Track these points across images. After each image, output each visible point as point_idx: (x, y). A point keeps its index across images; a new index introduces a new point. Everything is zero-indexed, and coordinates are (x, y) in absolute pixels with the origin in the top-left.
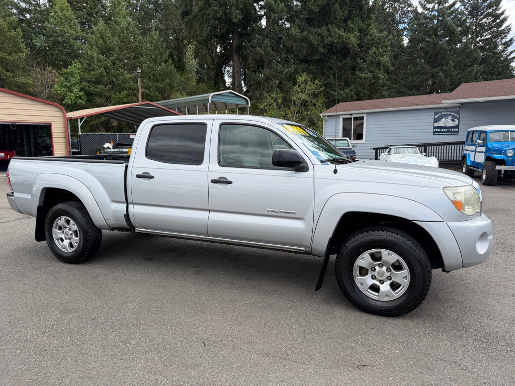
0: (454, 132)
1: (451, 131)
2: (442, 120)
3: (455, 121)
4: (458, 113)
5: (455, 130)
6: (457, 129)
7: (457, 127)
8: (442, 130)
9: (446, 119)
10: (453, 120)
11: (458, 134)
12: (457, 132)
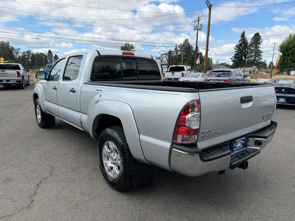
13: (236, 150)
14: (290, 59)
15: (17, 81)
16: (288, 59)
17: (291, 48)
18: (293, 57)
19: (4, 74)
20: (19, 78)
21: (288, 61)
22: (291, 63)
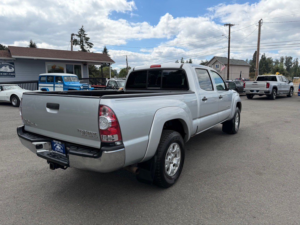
0: (12, 75)
1: (10, 75)
2: (3, 68)
3: (12, 69)
4: (13, 64)
5: (13, 74)
6: (14, 74)
7: (14, 72)
8: (4, 74)
9: (5, 67)
10: (10, 68)
11: (15, 77)
12: (14, 76)
13: (57, 151)
15: (265, 92)
19: (256, 85)
20: (268, 89)
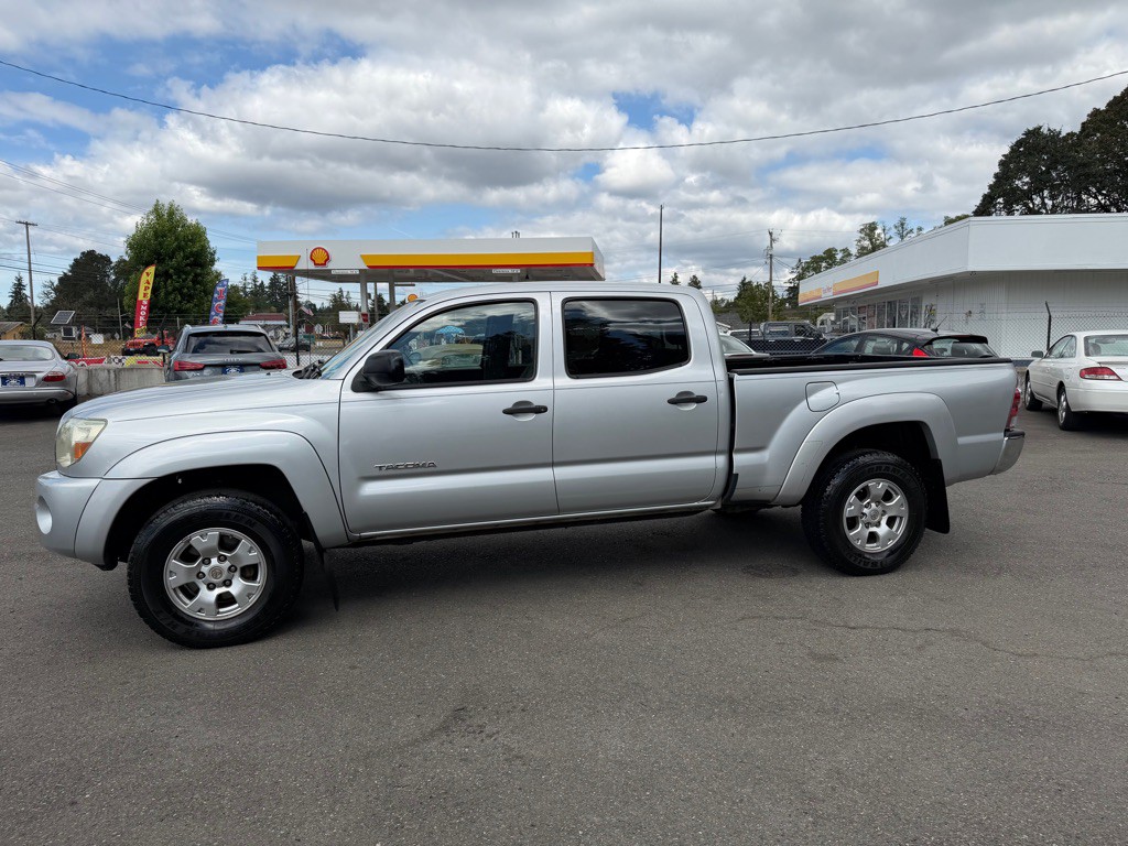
14: (174, 290)
16: (170, 289)
17: (173, 253)
18: (184, 281)
21: (170, 293)
22: (180, 302)
